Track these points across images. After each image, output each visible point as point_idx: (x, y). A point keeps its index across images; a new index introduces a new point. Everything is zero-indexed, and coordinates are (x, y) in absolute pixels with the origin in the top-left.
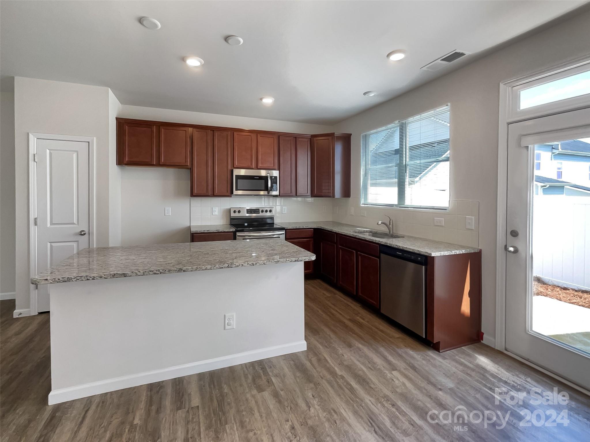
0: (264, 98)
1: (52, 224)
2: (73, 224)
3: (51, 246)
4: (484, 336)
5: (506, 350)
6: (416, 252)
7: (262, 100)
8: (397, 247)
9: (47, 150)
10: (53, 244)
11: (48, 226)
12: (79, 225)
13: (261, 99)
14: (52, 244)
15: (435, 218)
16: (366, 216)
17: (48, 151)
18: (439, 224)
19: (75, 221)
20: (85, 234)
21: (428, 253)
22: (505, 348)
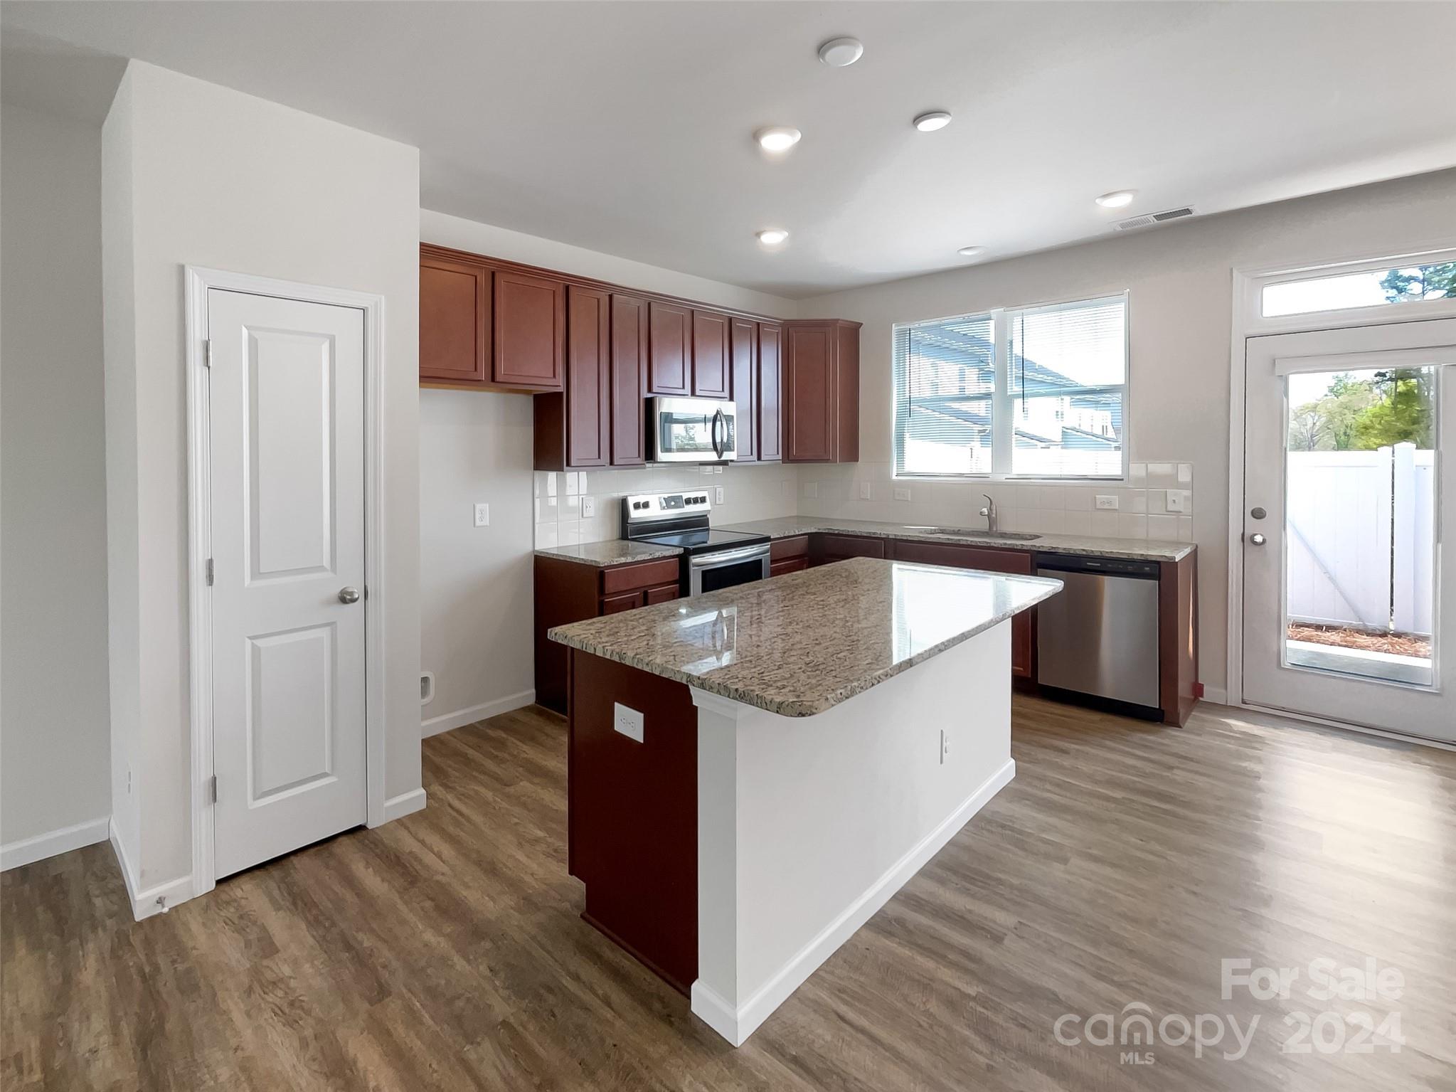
0: (765, 231)
1: (256, 573)
2: (321, 568)
3: (256, 652)
4: (1205, 688)
5: (1244, 702)
6: (1135, 557)
7: (759, 237)
8: (1084, 553)
9: (243, 327)
10: (258, 642)
11: (246, 585)
12: (336, 573)
13: (758, 235)
14: (254, 641)
15: (1097, 496)
16: (910, 499)
17: (245, 332)
18: (1106, 507)
19: (326, 562)
20: (354, 600)
21: (1165, 556)
22: (1243, 699)
